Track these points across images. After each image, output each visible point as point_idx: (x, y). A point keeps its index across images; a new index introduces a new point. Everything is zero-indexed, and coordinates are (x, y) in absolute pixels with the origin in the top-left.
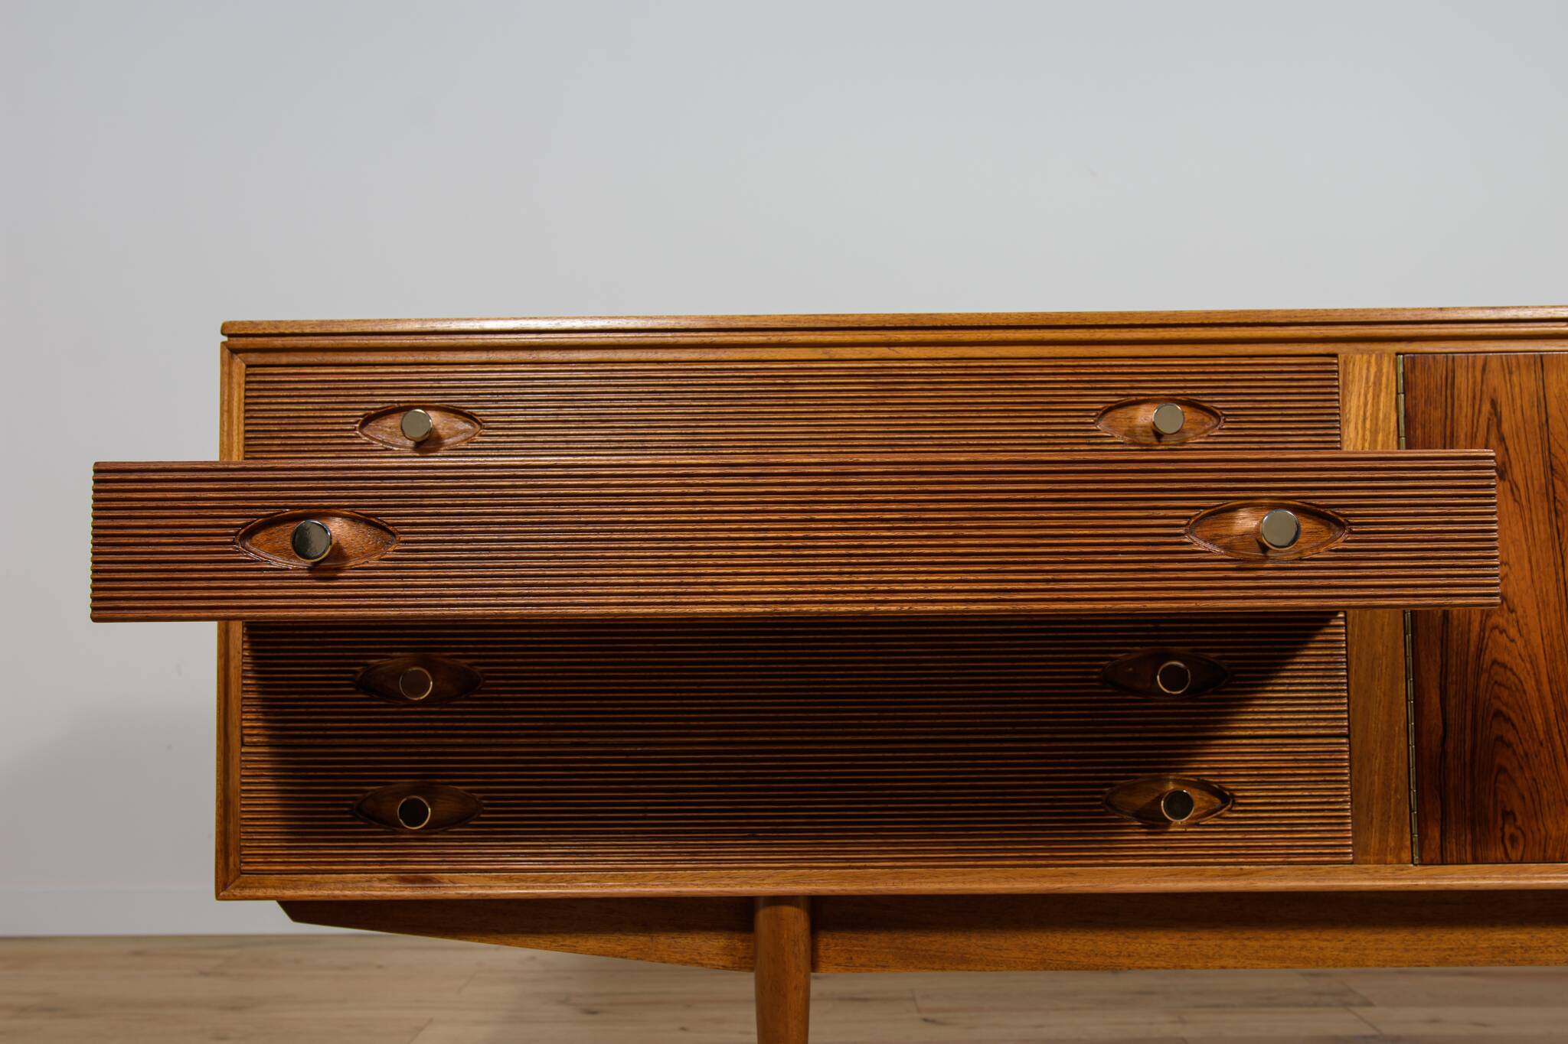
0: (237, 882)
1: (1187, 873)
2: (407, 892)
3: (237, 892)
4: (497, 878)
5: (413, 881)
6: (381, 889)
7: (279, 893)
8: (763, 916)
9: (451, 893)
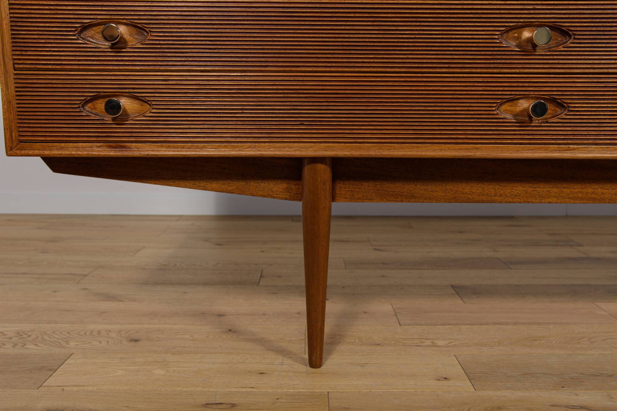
0: (18, 147)
1: (539, 149)
2: (112, 153)
3: (18, 152)
4: (161, 146)
5: (115, 147)
6: (98, 151)
7: (41, 152)
8: (307, 170)
9: (136, 154)
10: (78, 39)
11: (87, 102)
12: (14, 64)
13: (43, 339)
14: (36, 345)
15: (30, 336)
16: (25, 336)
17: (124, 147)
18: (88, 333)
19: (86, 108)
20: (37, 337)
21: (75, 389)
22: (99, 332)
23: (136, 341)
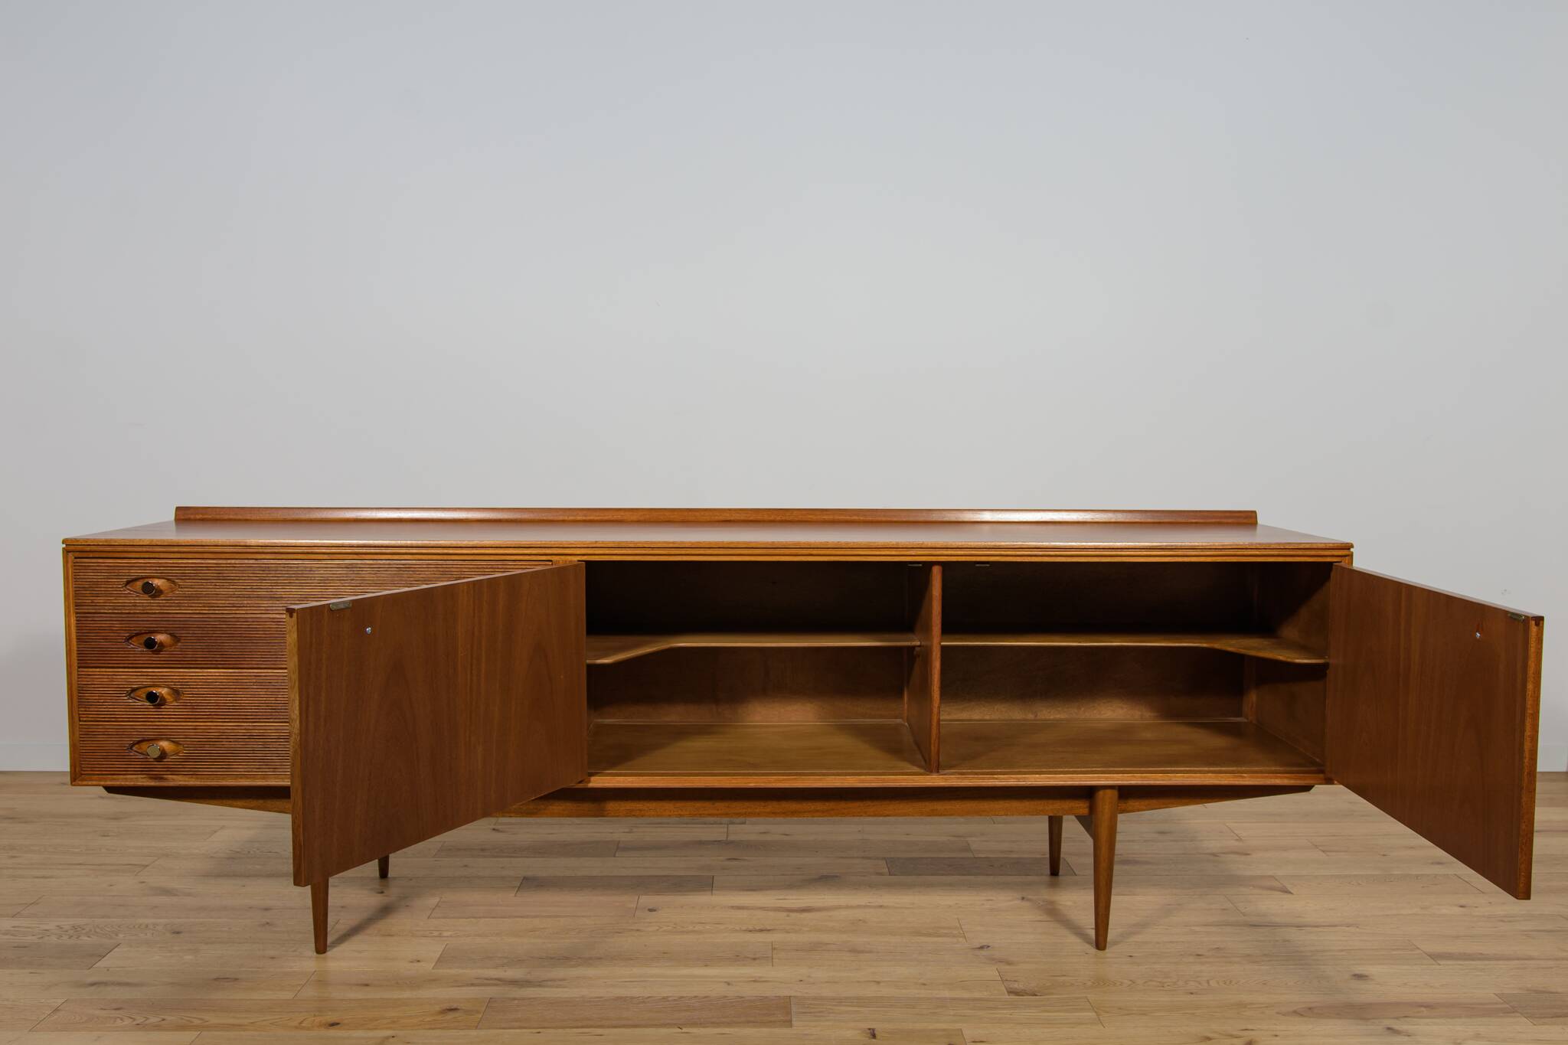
0: (80, 778)
2: (152, 783)
3: (80, 783)
4: (192, 778)
5: (155, 779)
6: (143, 782)
7: (102, 782)
9: (171, 784)
10: (128, 699)
11: (134, 745)
12: (80, 717)
13: (96, 932)
14: (89, 937)
15: (83, 929)
16: (79, 929)
17: (162, 778)
18: (136, 927)
19: (134, 748)
20: (91, 930)
21: (117, 969)
22: (147, 926)
23: (178, 933)
